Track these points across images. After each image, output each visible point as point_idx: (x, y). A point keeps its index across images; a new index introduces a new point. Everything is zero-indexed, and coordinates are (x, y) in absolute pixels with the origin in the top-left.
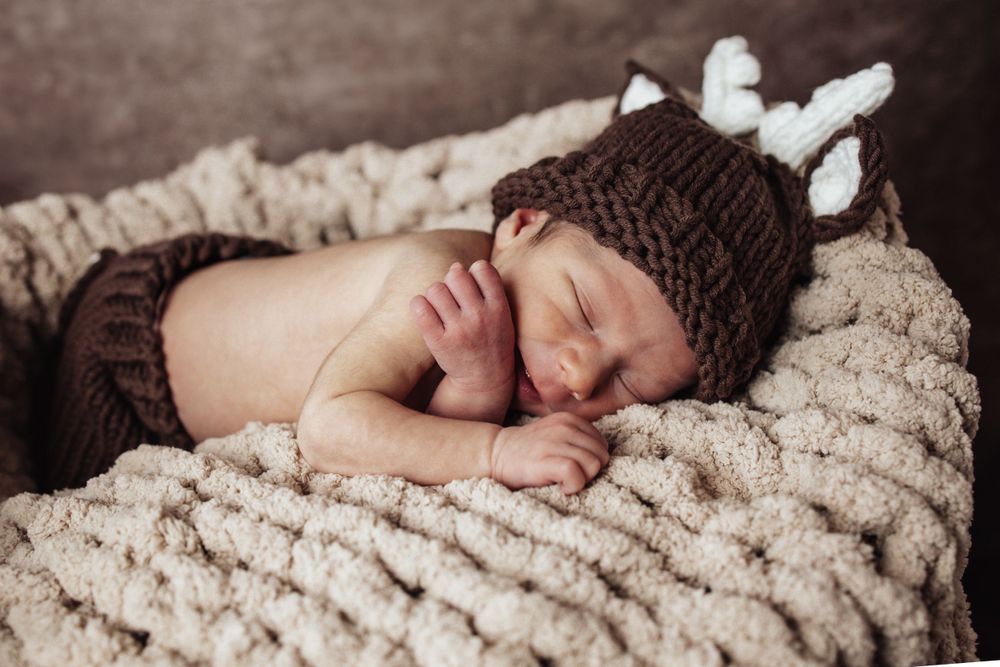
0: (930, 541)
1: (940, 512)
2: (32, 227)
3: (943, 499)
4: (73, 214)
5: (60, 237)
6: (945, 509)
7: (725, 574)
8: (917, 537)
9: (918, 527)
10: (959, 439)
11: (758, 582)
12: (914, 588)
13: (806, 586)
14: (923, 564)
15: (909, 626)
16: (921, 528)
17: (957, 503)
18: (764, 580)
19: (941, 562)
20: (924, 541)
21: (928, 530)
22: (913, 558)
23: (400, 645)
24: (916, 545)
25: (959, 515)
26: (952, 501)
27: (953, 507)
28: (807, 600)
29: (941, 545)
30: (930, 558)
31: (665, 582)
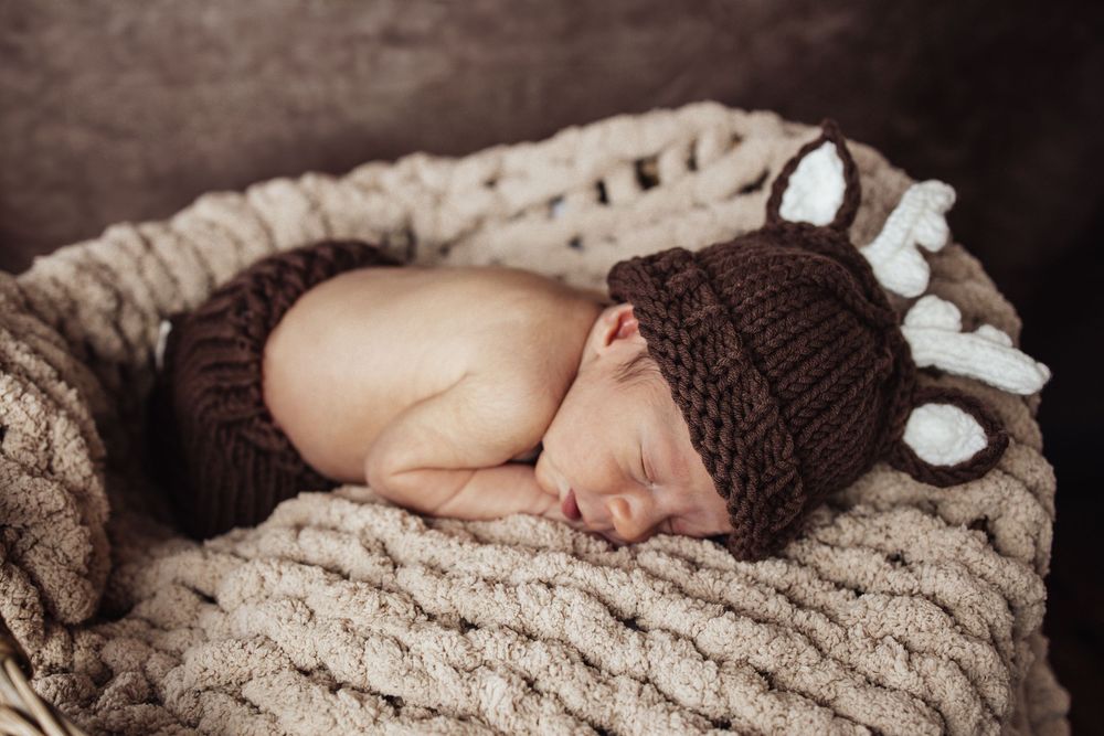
0: (1033, 519)
1: (1033, 491)
2: (114, 265)
3: (1034, 481)
4: (148, 244)
5: (140, 272)
6: (1036, 488)
7: (878, 579)
8: (1022, 518)
9: (1022, 509)
10: (1029, 426)
11: (908, 579)
12: (1030, 563)
13: (946, 575)
14: (1030, 540)
15: (1032, 597)
16: (1024, 509)
17: (1044, 483)
18: (911, 577)
19: (1042, 535)
20: (1028, 520)
21: (1030, 511)
22: (1022, 536)
23: (647, 681)
24: (1022, 523)
25: (1046, 493)
26: (1041, 481)
27: (1042, 487)
28: (951, 587)
29: (1041, 521)
30: (1034, 533)
31: (829, 590)
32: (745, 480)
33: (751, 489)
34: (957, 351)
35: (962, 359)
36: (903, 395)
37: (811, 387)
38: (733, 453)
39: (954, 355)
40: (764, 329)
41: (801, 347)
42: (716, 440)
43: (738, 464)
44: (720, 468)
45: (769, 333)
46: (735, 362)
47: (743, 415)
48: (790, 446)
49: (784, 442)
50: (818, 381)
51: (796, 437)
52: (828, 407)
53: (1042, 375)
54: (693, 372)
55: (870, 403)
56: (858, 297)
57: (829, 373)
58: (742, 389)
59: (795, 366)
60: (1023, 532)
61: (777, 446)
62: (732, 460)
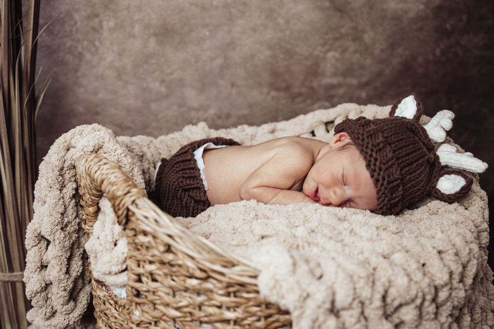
32: (384, 179)
33: (385, 182)
34: (456, 158)
35: (457, 161)
36: (436, 172)
37: (407, 155)
38: (380, 169)
39: (454, 160)
40: (391, 136)
41: (403, 143)
42: (375, 165)
43: (382, 173)
44: (376, 174)
45: (393, 137)
46: (382, 142)
47: (384, 159)
48: (399, 171)
49: (397, 170)
50: (408, 154)
51: (401, 170)
52: (412, 163)
53: (485, 165)
54: (368, 143)
55: (425, 168)
56: (422, 136)
57: (412, 153)
58: (384, 151)
59: (401, 148)
60: (478, 210)
61: (394, 171)
62: (380, 172)
